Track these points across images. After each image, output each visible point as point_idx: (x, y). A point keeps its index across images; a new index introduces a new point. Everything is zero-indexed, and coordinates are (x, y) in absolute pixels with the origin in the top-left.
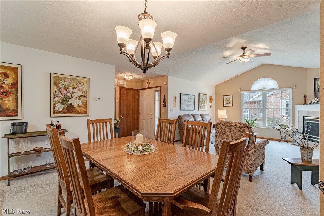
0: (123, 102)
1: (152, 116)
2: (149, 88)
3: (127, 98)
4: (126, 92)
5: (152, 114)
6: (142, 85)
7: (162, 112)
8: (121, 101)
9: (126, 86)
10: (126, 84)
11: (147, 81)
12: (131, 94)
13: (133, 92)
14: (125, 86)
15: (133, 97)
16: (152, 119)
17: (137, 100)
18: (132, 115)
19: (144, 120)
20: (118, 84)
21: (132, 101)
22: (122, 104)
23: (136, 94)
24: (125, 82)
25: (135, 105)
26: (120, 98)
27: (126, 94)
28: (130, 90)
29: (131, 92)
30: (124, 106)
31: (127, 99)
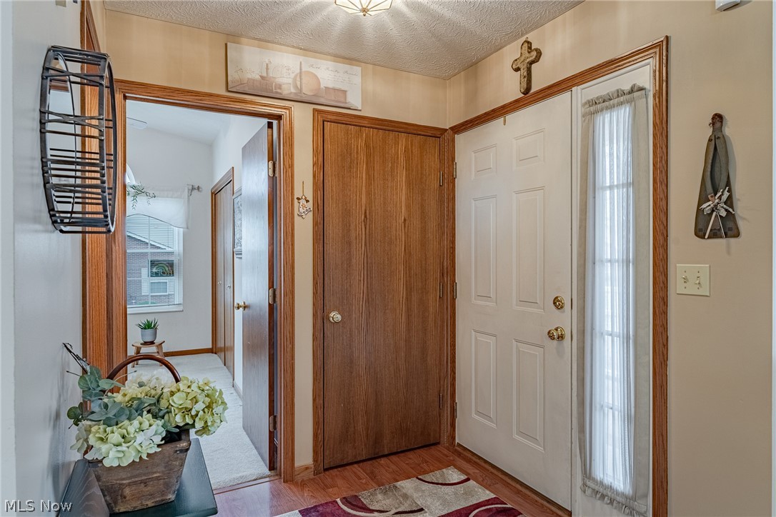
0: (346, 213)
1: (565, 320)
2: (529, 97)
3: (369, 184)
4: (361, 143)
5: (558, 303)
6: (472, 96)
7: (677, 286)
8: (332, 209)
9: (364, 101)
10: (363, 92)
11: (513, 52)
12: (402, 159)
13: (416, 151)
14: (355, 101)
15: (409, 183)
16: (561, 337)
17: (441, 201)
18: (408, 299)
19: (492, 340)
20: (308, 91)
21: (408, 207)
22: (333, 230)
23: (432, 161)
24: (358, 80)
25: (424, 230)
26: (320, 186)
27: (363, 157)
28: (392, 135)
29: (401, 147)
30: (349, 243)
31: (368, 193)
